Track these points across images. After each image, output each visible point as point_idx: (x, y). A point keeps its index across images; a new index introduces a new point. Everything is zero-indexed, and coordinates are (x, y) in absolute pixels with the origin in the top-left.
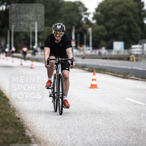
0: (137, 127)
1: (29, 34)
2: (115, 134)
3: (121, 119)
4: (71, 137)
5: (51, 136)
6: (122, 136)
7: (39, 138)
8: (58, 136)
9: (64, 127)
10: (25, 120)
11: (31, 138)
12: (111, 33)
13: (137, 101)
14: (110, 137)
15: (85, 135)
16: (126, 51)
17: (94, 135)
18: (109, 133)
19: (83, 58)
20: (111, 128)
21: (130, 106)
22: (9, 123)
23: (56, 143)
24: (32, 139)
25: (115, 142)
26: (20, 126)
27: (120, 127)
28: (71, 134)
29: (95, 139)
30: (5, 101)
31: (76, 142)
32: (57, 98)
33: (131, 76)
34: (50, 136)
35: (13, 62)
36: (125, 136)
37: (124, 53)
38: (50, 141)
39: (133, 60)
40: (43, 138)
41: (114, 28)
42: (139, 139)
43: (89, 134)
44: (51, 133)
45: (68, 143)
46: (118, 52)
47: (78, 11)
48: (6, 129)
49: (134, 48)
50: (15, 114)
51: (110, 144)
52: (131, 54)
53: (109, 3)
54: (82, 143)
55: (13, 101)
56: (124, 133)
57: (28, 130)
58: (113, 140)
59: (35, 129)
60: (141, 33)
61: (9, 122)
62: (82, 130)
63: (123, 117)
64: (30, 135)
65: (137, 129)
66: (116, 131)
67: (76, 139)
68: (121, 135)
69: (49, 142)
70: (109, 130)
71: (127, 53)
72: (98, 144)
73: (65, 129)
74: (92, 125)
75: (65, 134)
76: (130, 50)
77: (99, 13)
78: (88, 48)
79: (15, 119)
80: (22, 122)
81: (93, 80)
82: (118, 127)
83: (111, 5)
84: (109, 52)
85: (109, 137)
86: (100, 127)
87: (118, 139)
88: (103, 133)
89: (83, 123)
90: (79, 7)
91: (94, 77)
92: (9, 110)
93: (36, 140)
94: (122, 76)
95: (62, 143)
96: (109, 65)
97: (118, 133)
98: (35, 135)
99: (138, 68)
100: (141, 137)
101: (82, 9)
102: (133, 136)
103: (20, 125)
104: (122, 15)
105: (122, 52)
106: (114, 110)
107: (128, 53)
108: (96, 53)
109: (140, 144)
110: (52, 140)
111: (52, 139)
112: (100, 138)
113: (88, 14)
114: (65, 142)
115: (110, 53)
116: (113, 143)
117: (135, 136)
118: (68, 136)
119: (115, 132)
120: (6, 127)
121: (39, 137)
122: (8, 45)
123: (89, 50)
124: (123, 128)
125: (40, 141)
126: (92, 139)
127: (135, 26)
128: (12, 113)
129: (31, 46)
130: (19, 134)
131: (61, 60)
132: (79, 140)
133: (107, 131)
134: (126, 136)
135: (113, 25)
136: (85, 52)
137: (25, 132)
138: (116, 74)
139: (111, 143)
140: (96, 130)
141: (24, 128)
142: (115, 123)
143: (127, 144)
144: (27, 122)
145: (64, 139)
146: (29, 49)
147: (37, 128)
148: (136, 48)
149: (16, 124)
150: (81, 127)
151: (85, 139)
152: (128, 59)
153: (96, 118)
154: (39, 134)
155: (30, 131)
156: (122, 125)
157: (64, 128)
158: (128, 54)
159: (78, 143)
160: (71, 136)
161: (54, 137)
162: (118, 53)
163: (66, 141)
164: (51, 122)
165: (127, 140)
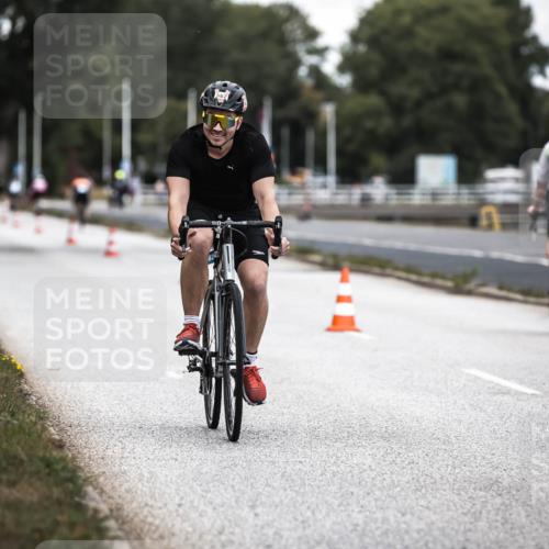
0: (505, 476)
1: (101, 128)
2: (422, 502)
3: (443, 447)
4: (256, 515)
5: (181, 510)
6: (448, 510)
7: (136, 520)
8: (209, 510)
9: (232, 476)
10: (85, 451)
11: (106, 518)
12: (407, 121)
13: (505, 378)
14: (403, 515)
15: (309, 508)
16: (465, 191)
17: (342, 508)
18: (398, 499)
19: (305, 216)
20: (408, 483)
21: (480, 397)
22: (22, 461)
23: (201, 537)
24: (111, 524)
25: (422, 534)
26: (64, 474)
27: (442, 478)
28: (258, 503)
29: (347, 524)
30: (7, 379)
31: (276, 533)
32: (219, 375)
33: (484, 285)
34: (177, 511)
35: (38, 231)
36: (460, 511)
37: (456, 199)
38: (176, 530)
39: (490, 227)
40: (150, 519)
41: (419, 104)
42: (513, 524)
43: (326, 502)
44: (182, 498)
45: (244, 537)
46: (435, 195)
47: (282, 41)
48: (12, 484)
49: (494, 181)
50: (44, 429)
51: (403, 540)
52: (483, 203)
53: (398, 12)
54: (299, 538)
55: (38, 379)
56: (456, 499)
57: (95, 488)
58: (416, 527)
59: (121, 485)
60: (519, 122)
61: (24, 457)
62: (297, 488)
63: (454, 440)
64: (104, 508)
65: (505, 483)
66: (427, 491)
67: (274, 520)
68: (445, 508)
69: (173, 535)
70: (398, 489)
71: (469, 199)
72: (356, 541)
73: (233, 486)
74: (334, 468)
75: (234, 504)
76: (480, 189)
77: (362, 48)
78: (320, 180)
79: (46, 448)
80: (74, 458)
81: (340, 299)
82: (432, 478)
83: (406, 19)
84: (398, 194)
85: (399, 515)
86: (365, 475)
87: (433, 523)
88: (376, 500)
89: (301, 462)
90: (288, 27)
91: (345, 290)
92: (24, 412)
93: (126, 527)
94: (449, 284)
95: (223, 538)
96: (399, 245)
97: (434, 502)
98: (119, 509)
99: (509, 256)
100: (519, 515)
101: (299, 33)
102: (489, 512)
103: (64, 468)
104: (448, 55)
105: (448, 194)
106: (418, 414)
107: (472, 197)
108: (350, 199)
109: (516, 541)
110: (186, 525)
111: (184, 521)
112: (366, 517)
113: (321, 52)
114: (232, 533)
115: (404, 200)
116: (415, 535)
117: (498, 509)
118: (246, 512)
119: (424, 496)
120: (13, 477)
121: (136, 515)
122: (20, 169)
123: (324, 186)
124: (451, 480)
125: (142, 530)
126: (334, 523)
127: (498, 97)
128: (35, 423)
129: (106, 173)
130: (59, 503)
131: (232, 226)
132: (287, 525)
133: (391, 492)
134: (465, 511)
135: (414, 93)
136: (308, 194)
137: (85, 495)
138: (426, 279)
139: (406, 537)
140: (351, 490)
141: (80, 481)
142: (421, 461)
143: (467, 540)
144: (90, 458)
145: (230, 521)
146: (99, 182)
147: (127, 481)
148: (503, 179)
149: (48, 464)
150: (295, 478)
151: (311, 522)
152: (473, 222)
153: (351, 442)
154: (135, 505)
155: (102, 492)
156: (450, 468)
157: (231, 482)
158: (472, 202)
159: (281, 537)
160: (259, 510)
161: (194, 515)
162: (434, 199)
163: (237, 530)
164: (179, 459)
165: (468, 526)
